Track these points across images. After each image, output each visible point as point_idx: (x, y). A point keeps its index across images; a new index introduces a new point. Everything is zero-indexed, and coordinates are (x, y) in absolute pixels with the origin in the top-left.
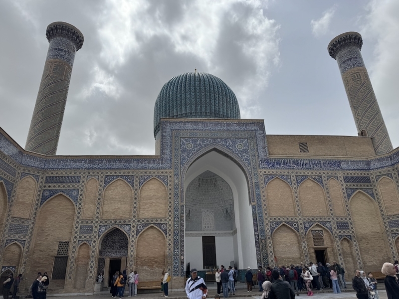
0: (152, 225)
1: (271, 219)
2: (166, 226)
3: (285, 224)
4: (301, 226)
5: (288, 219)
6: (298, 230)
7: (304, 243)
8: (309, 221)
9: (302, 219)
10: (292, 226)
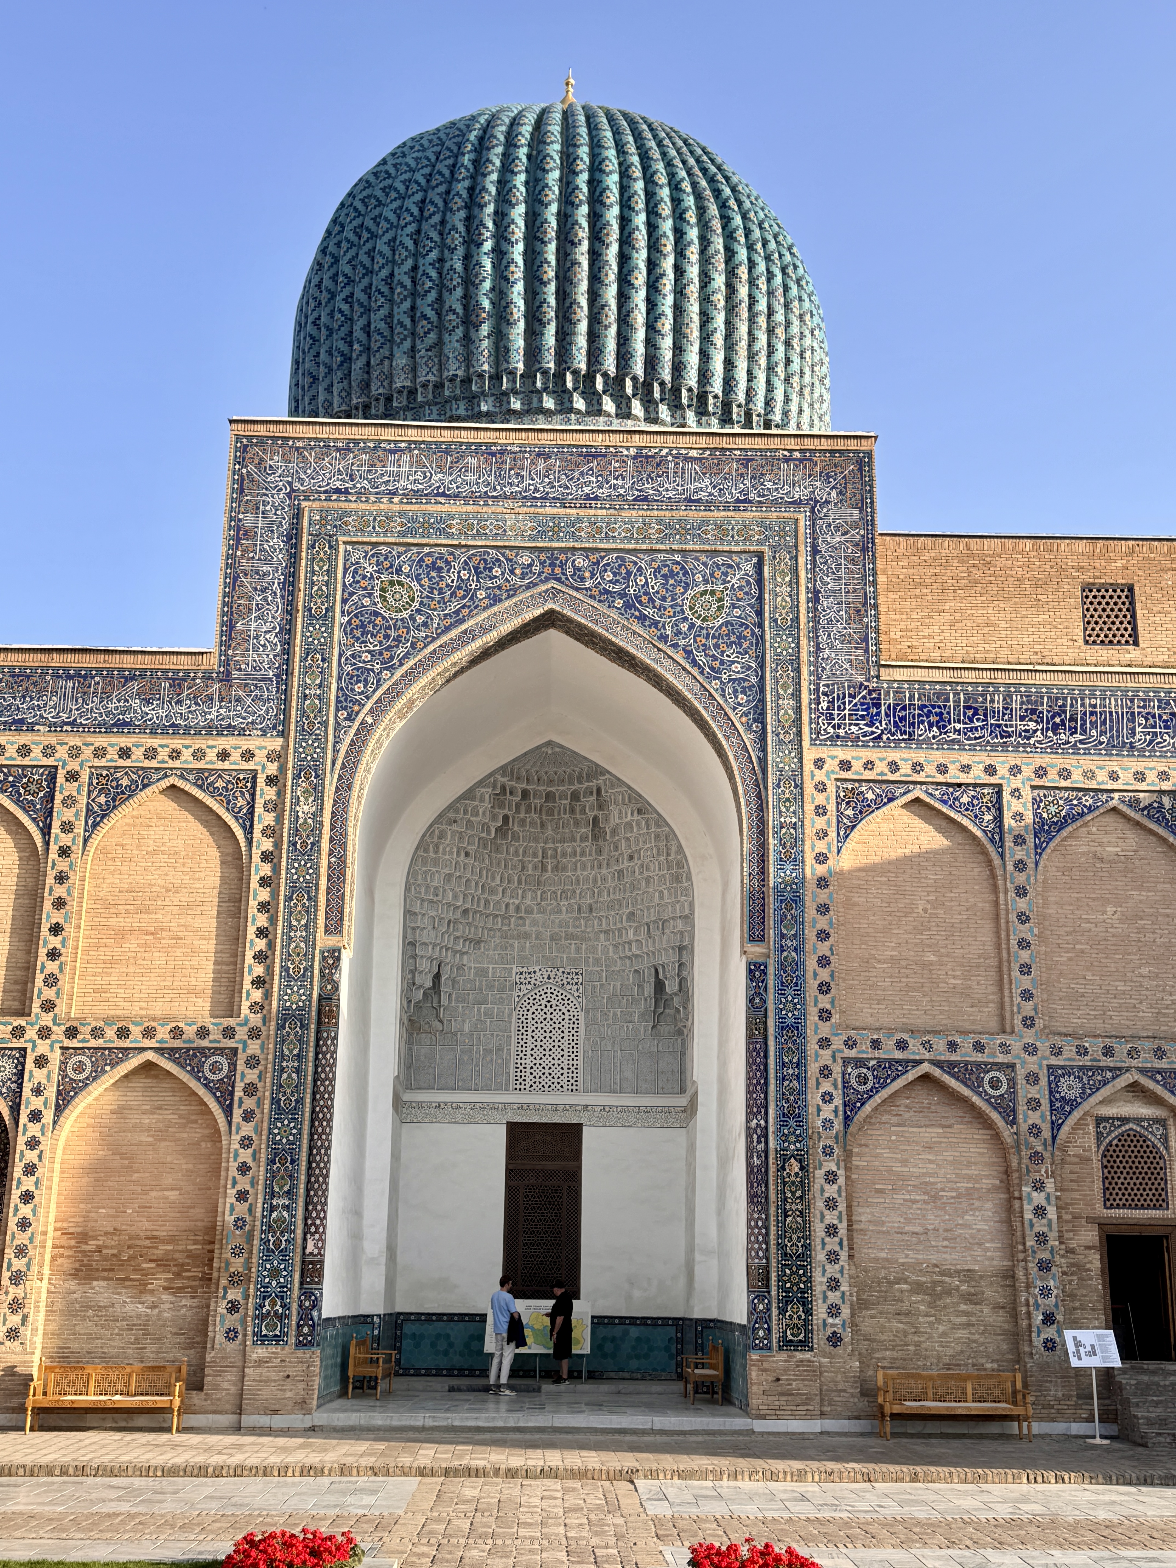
0: (151, 1056)
1: (850, 1043)
2: (233, 1066)
3: (937, 1072)
4: (1034, 1092)
5: (953, 1046)
6: (1010, 1115)
7: (1039, 1186)
8: (1086, 1061)
9: (1043, 1047)
10: (976, 1087)
